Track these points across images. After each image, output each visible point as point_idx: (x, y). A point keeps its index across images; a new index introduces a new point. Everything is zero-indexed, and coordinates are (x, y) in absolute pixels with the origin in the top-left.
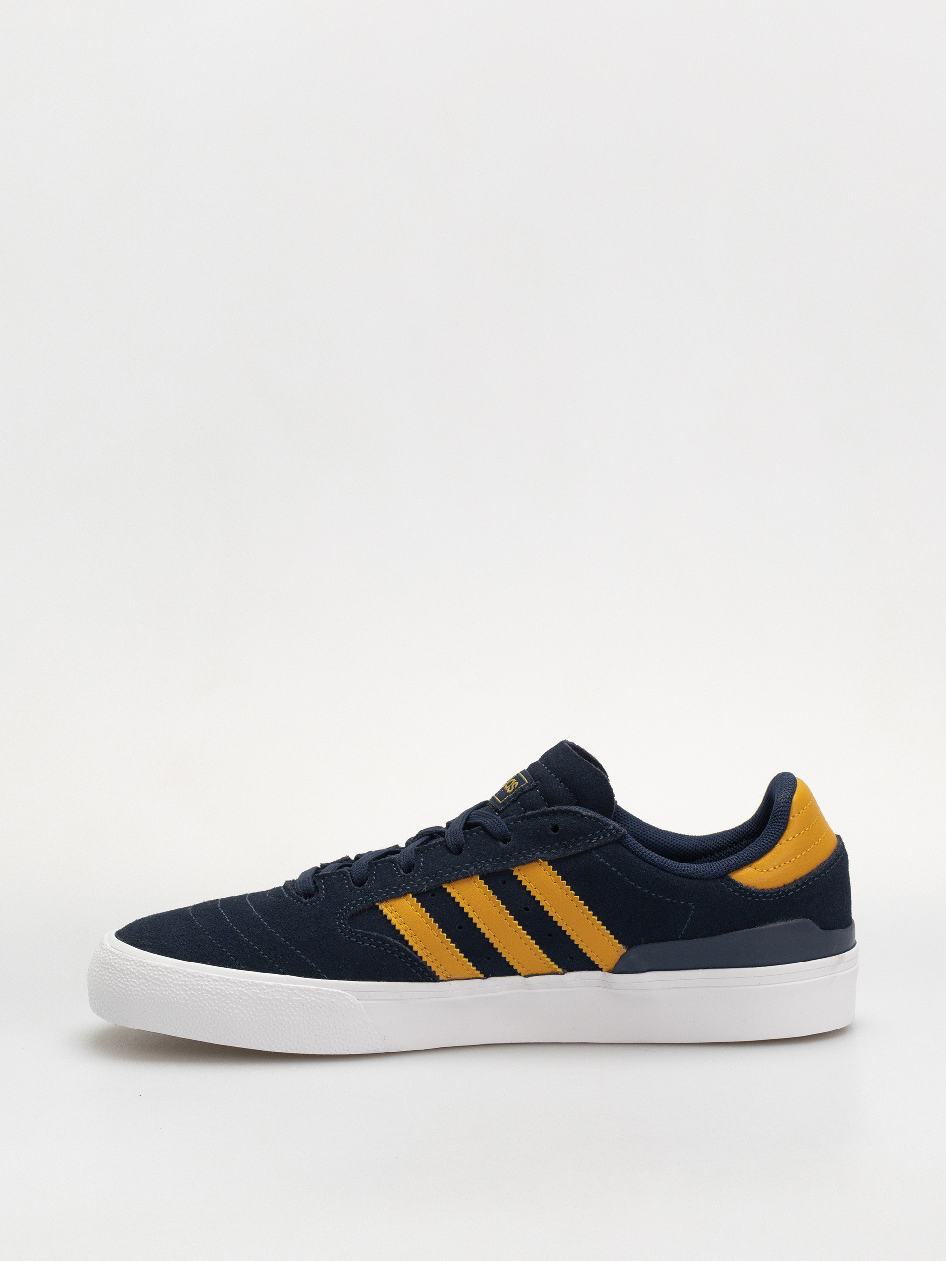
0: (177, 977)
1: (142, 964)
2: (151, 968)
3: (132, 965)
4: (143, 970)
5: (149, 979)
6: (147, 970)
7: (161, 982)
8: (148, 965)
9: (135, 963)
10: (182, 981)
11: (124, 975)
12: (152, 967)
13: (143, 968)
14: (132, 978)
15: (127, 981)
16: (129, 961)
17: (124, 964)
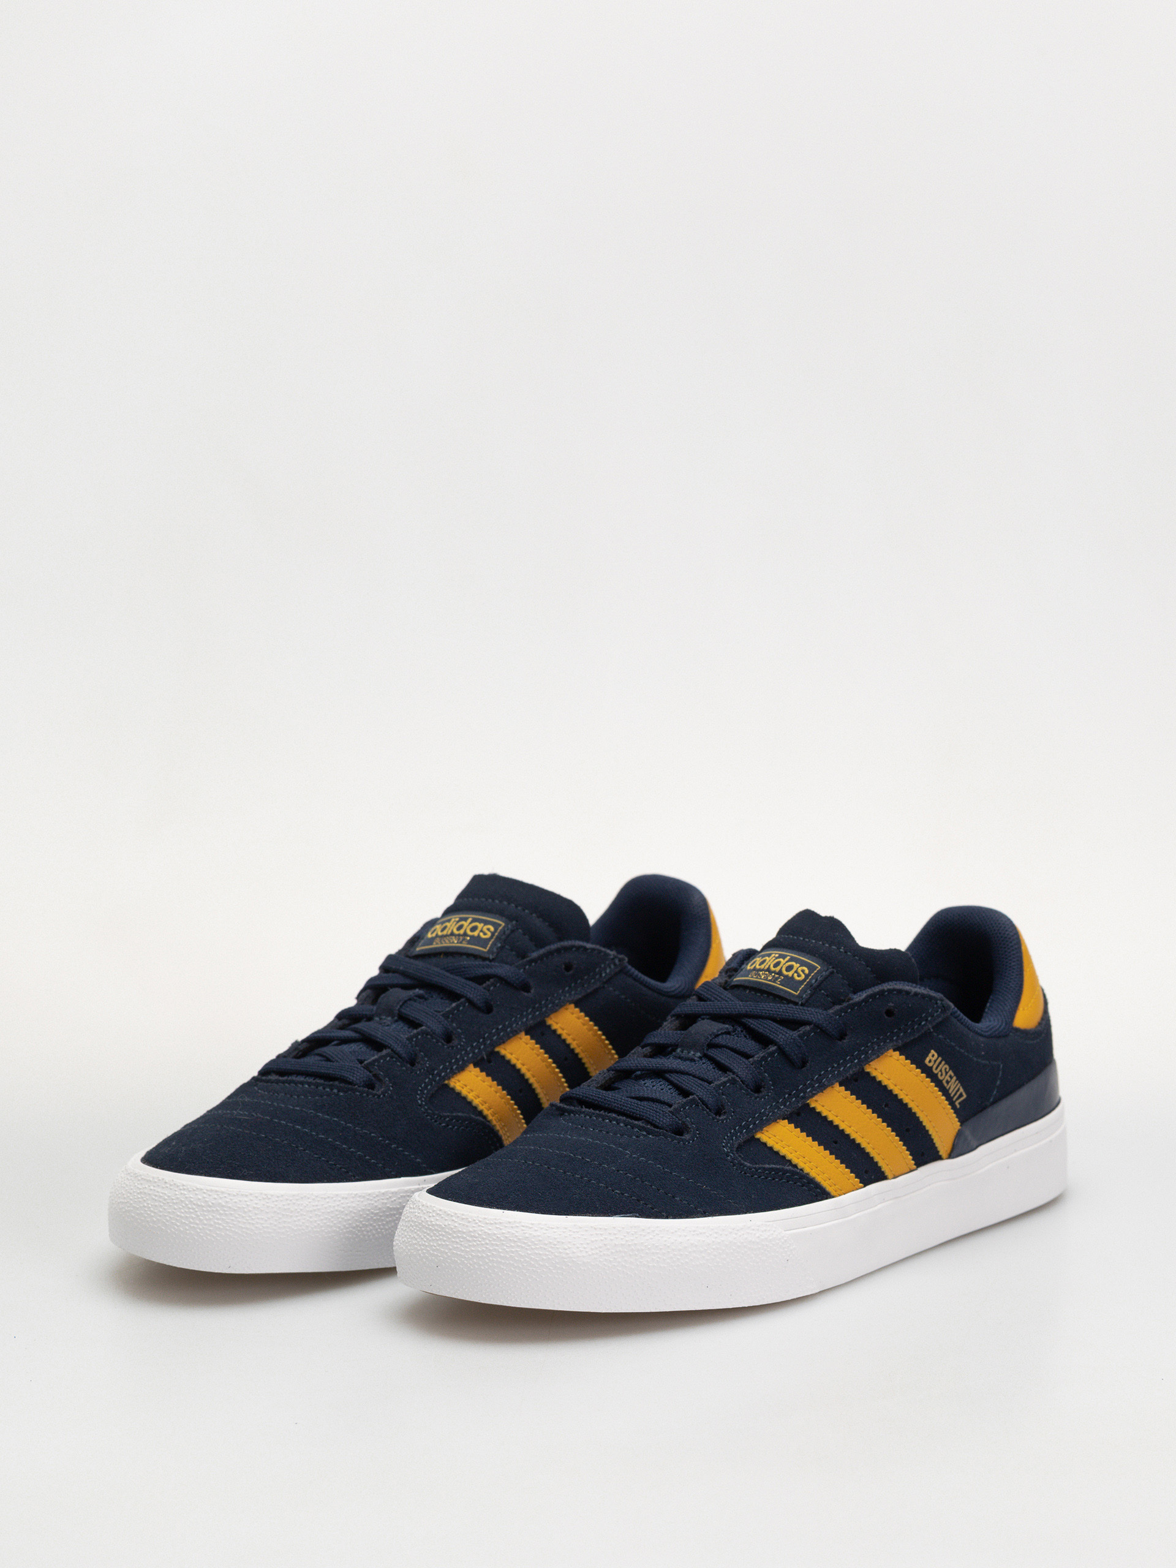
0: (307, 1203)
1: (265, 1197)
2: (277, 1199)
3: (251, 1200)
4: (267, 1203)
5: (278, 1212)
6: (273, 1202)
7: (292, 1212)
8: (272, 1196)
9: (256, 1197)
10: (313, 1206)
11: (245, 1212)
12: (278, 1197)
13: (267, 1201)
14: (256, 1214)
15: (253, 1219)
16: (246, 1196)
17: (240, 1201)
